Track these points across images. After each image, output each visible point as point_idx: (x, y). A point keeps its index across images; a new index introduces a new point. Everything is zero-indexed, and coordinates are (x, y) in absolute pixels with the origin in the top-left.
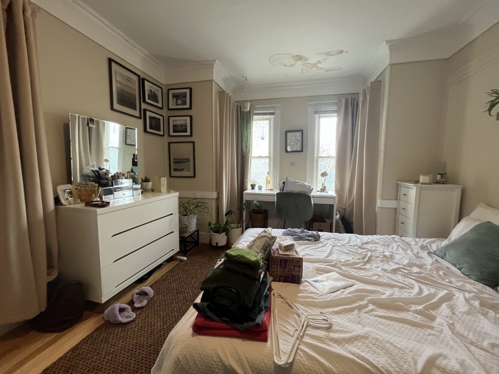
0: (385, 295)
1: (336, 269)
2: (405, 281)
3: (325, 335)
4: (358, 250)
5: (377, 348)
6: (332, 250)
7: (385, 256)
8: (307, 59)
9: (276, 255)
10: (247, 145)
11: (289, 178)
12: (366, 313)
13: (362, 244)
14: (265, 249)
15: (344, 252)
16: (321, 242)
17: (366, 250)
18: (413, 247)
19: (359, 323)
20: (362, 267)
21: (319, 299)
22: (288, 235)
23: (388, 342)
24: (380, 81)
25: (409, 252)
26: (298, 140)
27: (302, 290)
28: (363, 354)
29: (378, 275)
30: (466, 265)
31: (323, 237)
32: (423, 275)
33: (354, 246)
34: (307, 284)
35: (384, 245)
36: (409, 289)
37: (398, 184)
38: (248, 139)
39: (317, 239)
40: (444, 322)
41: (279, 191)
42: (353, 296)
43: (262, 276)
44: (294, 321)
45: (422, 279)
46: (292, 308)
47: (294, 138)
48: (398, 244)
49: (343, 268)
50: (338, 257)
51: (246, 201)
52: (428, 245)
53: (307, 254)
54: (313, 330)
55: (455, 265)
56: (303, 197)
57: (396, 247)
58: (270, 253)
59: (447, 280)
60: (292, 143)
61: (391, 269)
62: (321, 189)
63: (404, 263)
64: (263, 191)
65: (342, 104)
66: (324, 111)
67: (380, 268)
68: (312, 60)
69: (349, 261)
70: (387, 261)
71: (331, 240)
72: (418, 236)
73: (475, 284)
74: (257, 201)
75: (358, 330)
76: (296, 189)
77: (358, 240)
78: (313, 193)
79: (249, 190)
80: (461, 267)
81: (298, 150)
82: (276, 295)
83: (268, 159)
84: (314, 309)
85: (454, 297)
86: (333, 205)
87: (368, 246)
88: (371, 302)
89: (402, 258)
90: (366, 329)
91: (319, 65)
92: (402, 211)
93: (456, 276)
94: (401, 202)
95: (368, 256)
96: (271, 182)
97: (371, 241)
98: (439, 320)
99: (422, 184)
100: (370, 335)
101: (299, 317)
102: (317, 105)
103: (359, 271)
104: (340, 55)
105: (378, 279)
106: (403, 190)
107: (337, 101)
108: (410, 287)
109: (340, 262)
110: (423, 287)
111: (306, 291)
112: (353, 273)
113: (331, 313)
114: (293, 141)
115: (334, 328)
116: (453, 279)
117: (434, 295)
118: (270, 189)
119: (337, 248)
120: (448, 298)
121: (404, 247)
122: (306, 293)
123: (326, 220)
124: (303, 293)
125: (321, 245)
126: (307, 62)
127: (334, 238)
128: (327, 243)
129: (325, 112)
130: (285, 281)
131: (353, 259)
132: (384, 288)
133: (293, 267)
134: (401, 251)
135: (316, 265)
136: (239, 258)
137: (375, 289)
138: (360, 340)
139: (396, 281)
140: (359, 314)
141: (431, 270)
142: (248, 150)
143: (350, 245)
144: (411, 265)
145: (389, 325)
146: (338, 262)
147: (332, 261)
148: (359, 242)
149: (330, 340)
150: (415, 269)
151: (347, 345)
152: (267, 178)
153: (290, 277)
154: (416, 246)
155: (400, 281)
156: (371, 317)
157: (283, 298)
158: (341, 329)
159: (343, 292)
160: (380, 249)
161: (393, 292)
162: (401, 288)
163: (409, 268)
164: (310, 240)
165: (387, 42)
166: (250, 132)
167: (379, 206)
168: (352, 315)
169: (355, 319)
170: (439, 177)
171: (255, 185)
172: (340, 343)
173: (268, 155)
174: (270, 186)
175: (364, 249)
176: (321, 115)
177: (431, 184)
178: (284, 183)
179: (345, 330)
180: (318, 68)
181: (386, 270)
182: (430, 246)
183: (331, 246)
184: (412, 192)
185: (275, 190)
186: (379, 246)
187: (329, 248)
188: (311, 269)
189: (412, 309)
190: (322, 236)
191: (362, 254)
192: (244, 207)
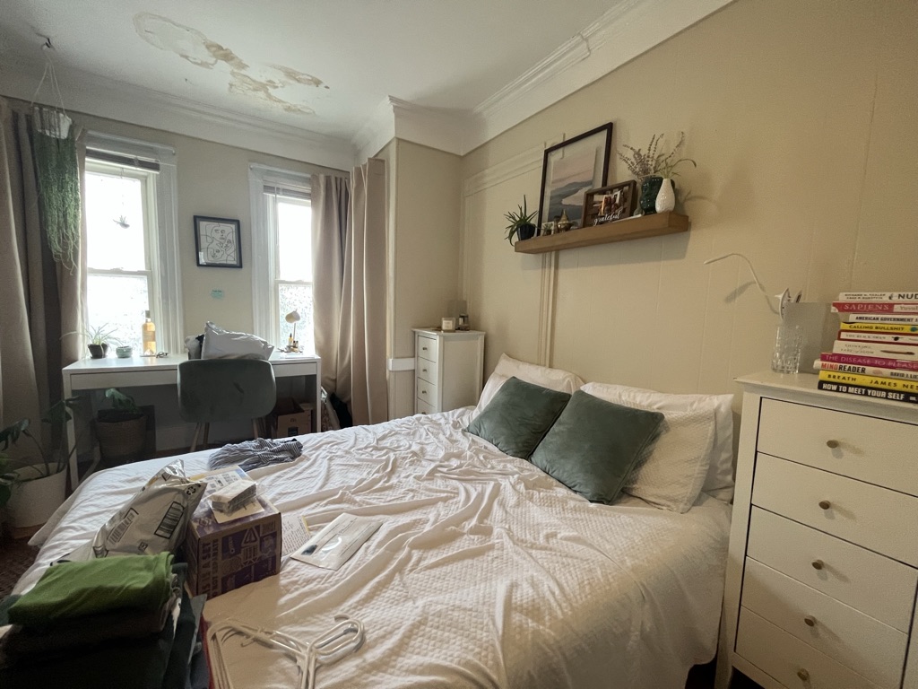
0: (430, 523)
1: (345, 506)
2: (447, 486)
3: (357, 666)
4: (372, 455)
5: (443, 630)
6: (329, 467)
7: (414, 454)
8: (242, 66)
9: (209, 531)
10: (65, 237)
11: (214, 326)
12: (411, 571)
13: (378, 440)
14: (170, 526)
15: (352, 465)
16: (305, 457)
17: (385, 451)
18: (444, 427)
19: (407, 599)
20: (387, 484)
21: (326, 589)
22: (228, 461)
23: (454, 608)
24: (383, 161)
25: (441, 436)
26: (229, 242)
27: (285, 586)
28: (428, 660)
29: (412, 491)
30: (502, 438)
31: (307, 445)
32: (464, 468)
33: (366, 448)
34: (296, 563)
35: (408, 434)
36: (454, 497)
37: (414, 332)
38: (70, 220)
39: (295, 453)
40: (503, 531)
41: (186, 359)
42: (386, 549)
43: (177, 612)
44: (283, 677)
45: (467, 476)
46: (271, 646)
47: (218, 236)
48: (426, 427)
49: (358, 499)
50: (343, 479)
51: (74, 392)
52: (459, 419)
53: (279, 494)
54: (329, 673)
55: (491, 441)
56: (252, 366)
57: (424, 434)
58: (188, 530)
59: (489, 466)
60: (215, 246)
61: (426, 473)
62: (289, 347)
63: (440, 457)
64: (137, 361)
65: (319, 184)
66: (284, 190)
67: (411, 477)
68: (257, 73)
69: (363, 480)
70: (418, 460)
71: (323, 448)
72: (445, 408)
73: (513, 461)
74: (118, 389)
75: (409, 613)
76: (235, 352)
77: (370, 435)
78: (274, 357)
79: (84, 361)
80: (497, 442)
81: (229, 262)
82: (220, 635)
83: (145, 278)
84: (323, 618)
85: (502, 487)
86: (315, 375)
87: (386, 443)
88: (414, 546)
89: (436, 450)
90: (420, 603)
91: (271, 90)
92: (422, 374)
93: (496, 456)
94: (421, 360)
95: (391, 462)
96: (160, 336)
97: (390, 432)
98: (496, 531)
99: (445, 331)
100: (428, 613)
101: (296, 661)
102: (269, 173)
103: (383, 493)
104: (314, 87)
105: (413, 496)
106: (422, 342)
107: (309, 176)
108: (454, 493)
109: (348, 488)
110: (469, 486)
111: (295, 583)
112: (374, 501)
113: (355, 608)
114: (215, 242)
115: (369, 637)
116: (494, 462)
117: (481, 496)
118: (156, 352)
119: (338, 461)
120: (497, 491)
121: (435, 431)
122: (297, 589)
123: (303, 406)
124: (288, 591)
125: (307, 464)
126: (243, 72)
127: (328, 443)
128: (318, 455)
129: (287, 192)
130: (238, 585)
131: (368, 474)
132: (425, 511)
133: (258, 543)
134: (432, 439)
135: (305, 511)
136: (82, 603)
137: (414, 518)
138: (416, 634)
139: (437, 491)
140: (401, 579)
141: (471, 457)
142: (70, 250)
143: (358, 450)
144: (448, 457)
145: (446, 574)
146: (346, 489)
147: (334, 493)
148: (372, 440)
149: (369, 672)
150: (454, 463)
151: (400, 659)
152: (145, 327)
153: (253, 567)
154: (447, 425)
155: (442, 488)
156: (420, 575)
157: (240, 633)
158: (381, 632)
159: (368, 548)
160: (404, 442)
161: (438, 511)
162: (445, 500)
163: (446, 463)
164: (281, 460)
165: (392, 99)
166: (76, 200)
167: (391, 369)
168: (392, 589)
169: (399, 593)
170: (461, 320)
171: (105, 346)
172: (387, 664)
173: (143, 268)
174: (157, 347)
175: (383, 449)
176: (278, 196)
177: (454, 332)
178: (200, 339)
179: (390, 628)
180: (269, 96)
181: (421, 476)
182: (462, 420)
183: (326, 461)
184: (434, 342)
185: (171, 355)
186: (402, 438)
187: (323, 465)
188: (297, 527)
189: (466, 530)
190: (305, 443)
191: (382, 461)
192: (68, 409)
